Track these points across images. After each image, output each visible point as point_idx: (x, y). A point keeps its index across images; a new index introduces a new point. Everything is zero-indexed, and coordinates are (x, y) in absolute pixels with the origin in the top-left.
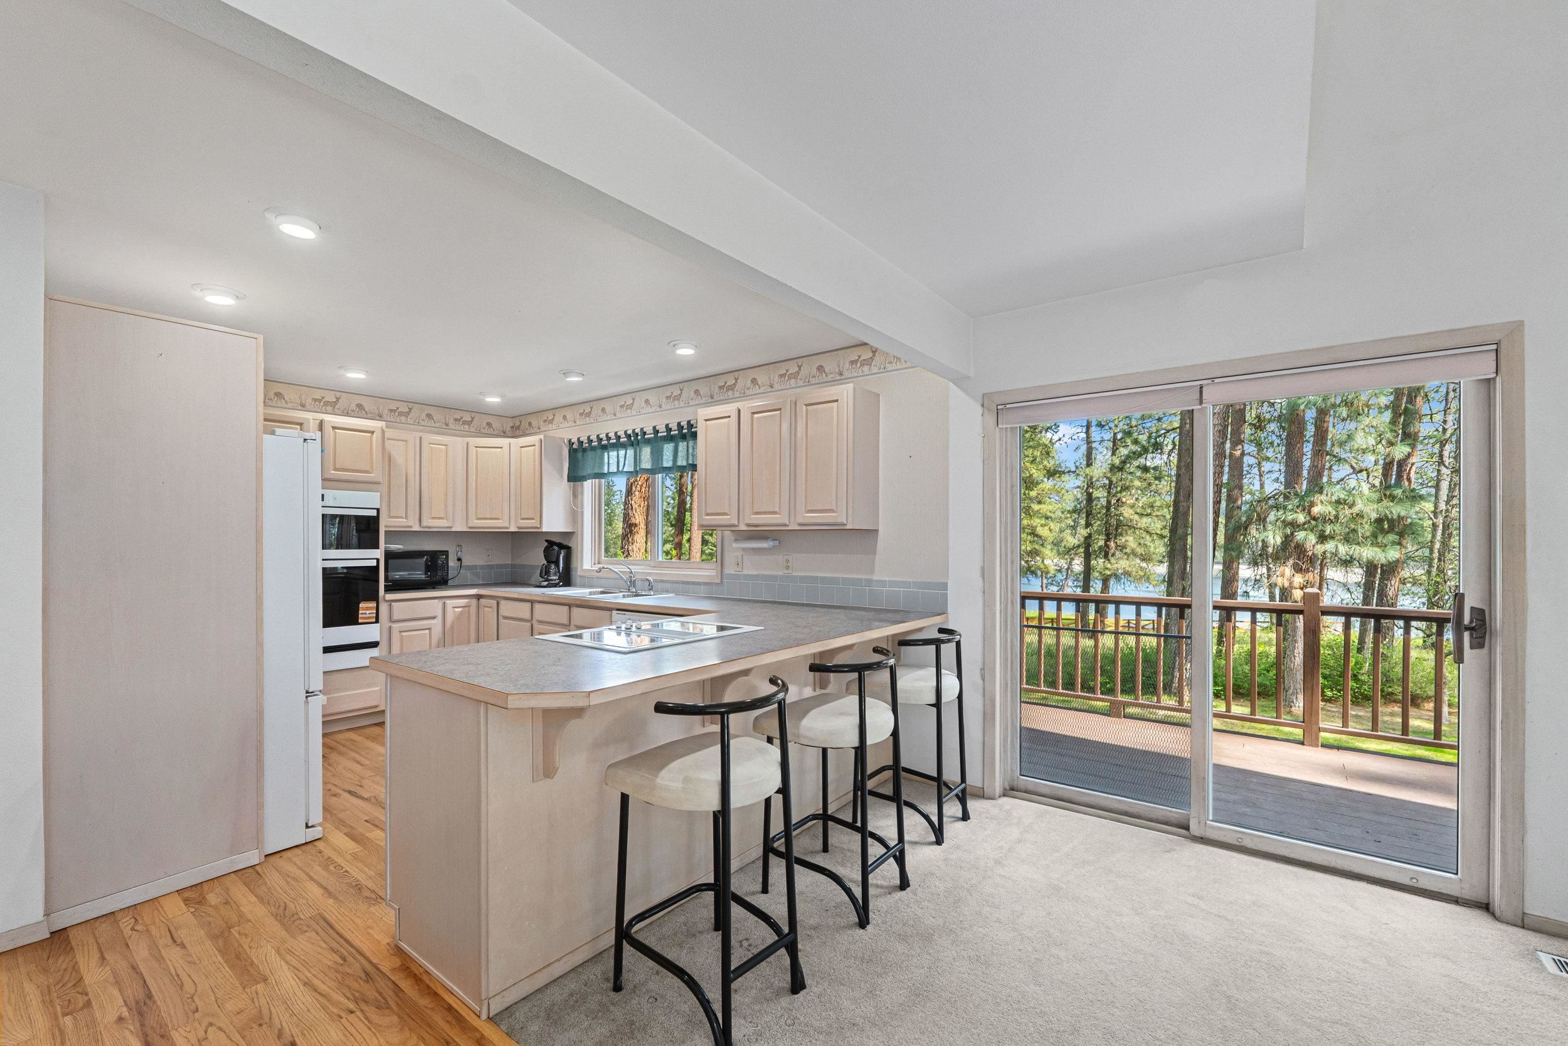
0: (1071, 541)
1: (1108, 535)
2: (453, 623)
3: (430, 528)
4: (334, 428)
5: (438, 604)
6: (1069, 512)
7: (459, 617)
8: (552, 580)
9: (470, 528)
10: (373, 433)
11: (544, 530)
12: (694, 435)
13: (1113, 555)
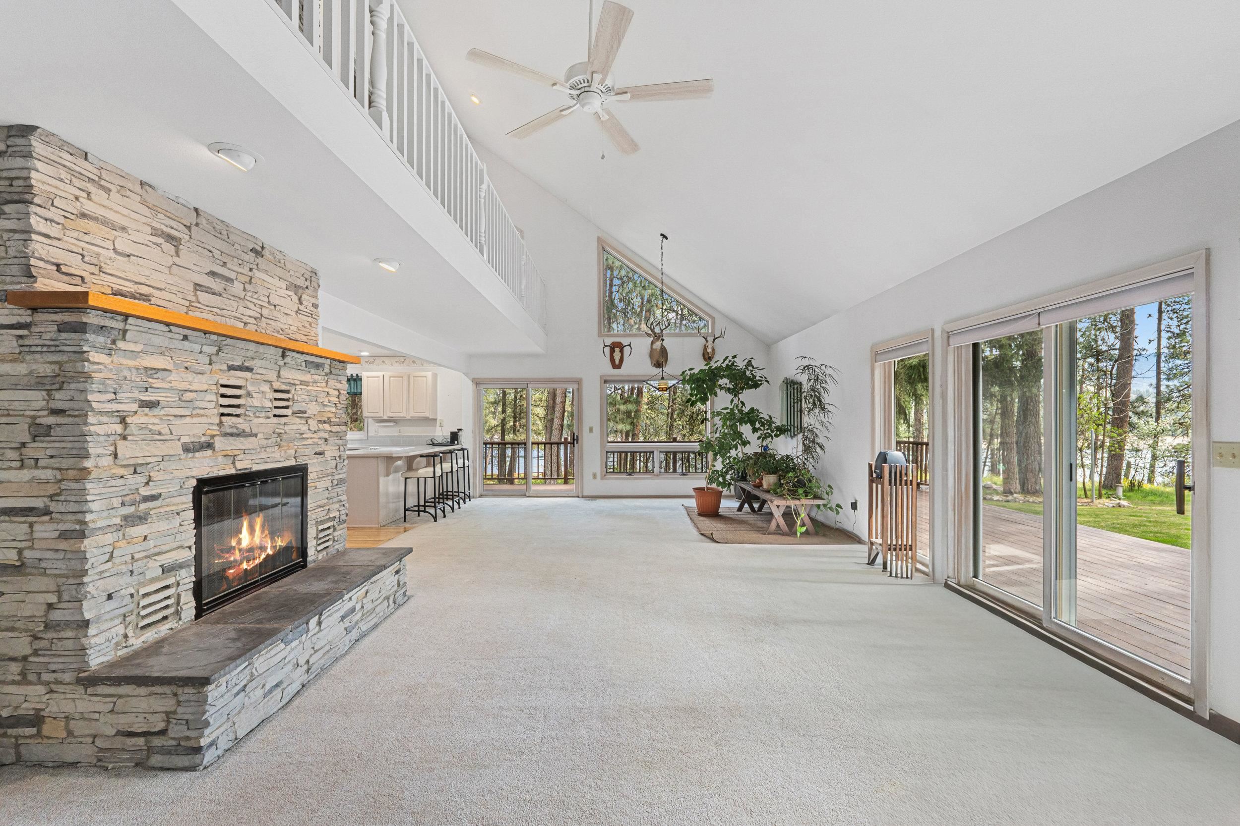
0: (494, 422)
1: (515, 418)
6: (492, 403)
12: (361, 379)
13: (518, 431)
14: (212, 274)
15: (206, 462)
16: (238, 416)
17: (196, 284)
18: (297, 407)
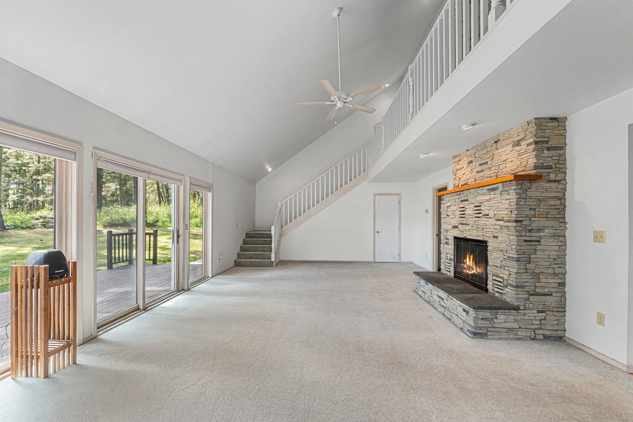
14: (480, 165)
15: (456, 232)
16: (464, 217)
17: (477, 172)
18: (484, 212)
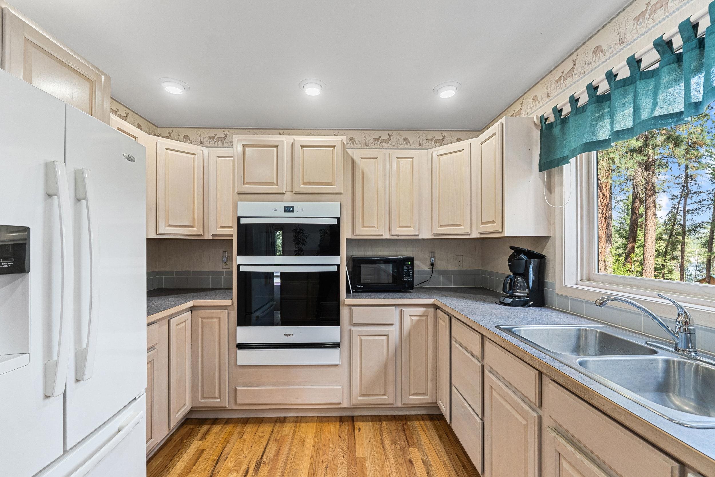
2: (410, 331)
3: (398, 235)
4: (302, 146)
5: (395, 311)
7: (415, 327)
8: (519, 297)
9: (435, 235)
10: (334, 147)
11: (507, 234)
